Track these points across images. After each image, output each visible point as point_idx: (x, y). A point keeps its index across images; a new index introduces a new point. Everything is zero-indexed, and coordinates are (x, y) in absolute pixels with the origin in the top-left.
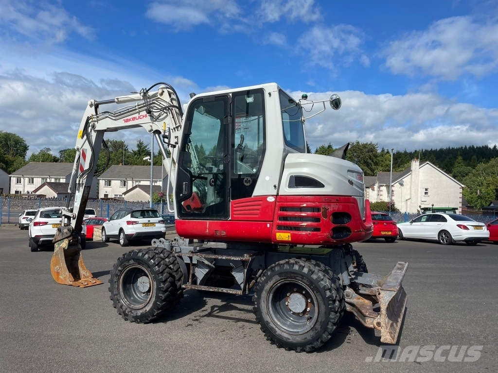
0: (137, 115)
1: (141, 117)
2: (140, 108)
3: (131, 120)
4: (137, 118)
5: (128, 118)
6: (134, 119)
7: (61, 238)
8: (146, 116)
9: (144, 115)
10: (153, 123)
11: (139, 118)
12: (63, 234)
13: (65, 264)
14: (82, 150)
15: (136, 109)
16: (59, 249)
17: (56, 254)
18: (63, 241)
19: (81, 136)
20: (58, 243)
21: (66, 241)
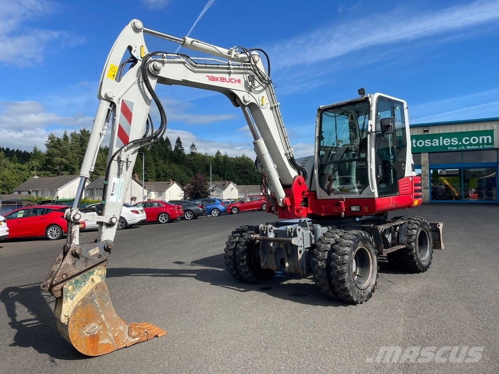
0: (226, 76)
1: (233, 81)
2: (234, 69)
3: (219, 79)
4: (228, 80)
5: (216, 75)
6: (223, 80)
7: (83, 269)
8: (239, 81)
9: (237, 80)
10: (249, 93)
11: (230, 80)
12: (87, 259)
13: (115, 312)
14: (121, 101)
15: (229, 69)
16: (94, 290)
17: (86, 302)
18: (92, 273)
19: (114, 75)
20: (73, 280)
21: (100, 272)
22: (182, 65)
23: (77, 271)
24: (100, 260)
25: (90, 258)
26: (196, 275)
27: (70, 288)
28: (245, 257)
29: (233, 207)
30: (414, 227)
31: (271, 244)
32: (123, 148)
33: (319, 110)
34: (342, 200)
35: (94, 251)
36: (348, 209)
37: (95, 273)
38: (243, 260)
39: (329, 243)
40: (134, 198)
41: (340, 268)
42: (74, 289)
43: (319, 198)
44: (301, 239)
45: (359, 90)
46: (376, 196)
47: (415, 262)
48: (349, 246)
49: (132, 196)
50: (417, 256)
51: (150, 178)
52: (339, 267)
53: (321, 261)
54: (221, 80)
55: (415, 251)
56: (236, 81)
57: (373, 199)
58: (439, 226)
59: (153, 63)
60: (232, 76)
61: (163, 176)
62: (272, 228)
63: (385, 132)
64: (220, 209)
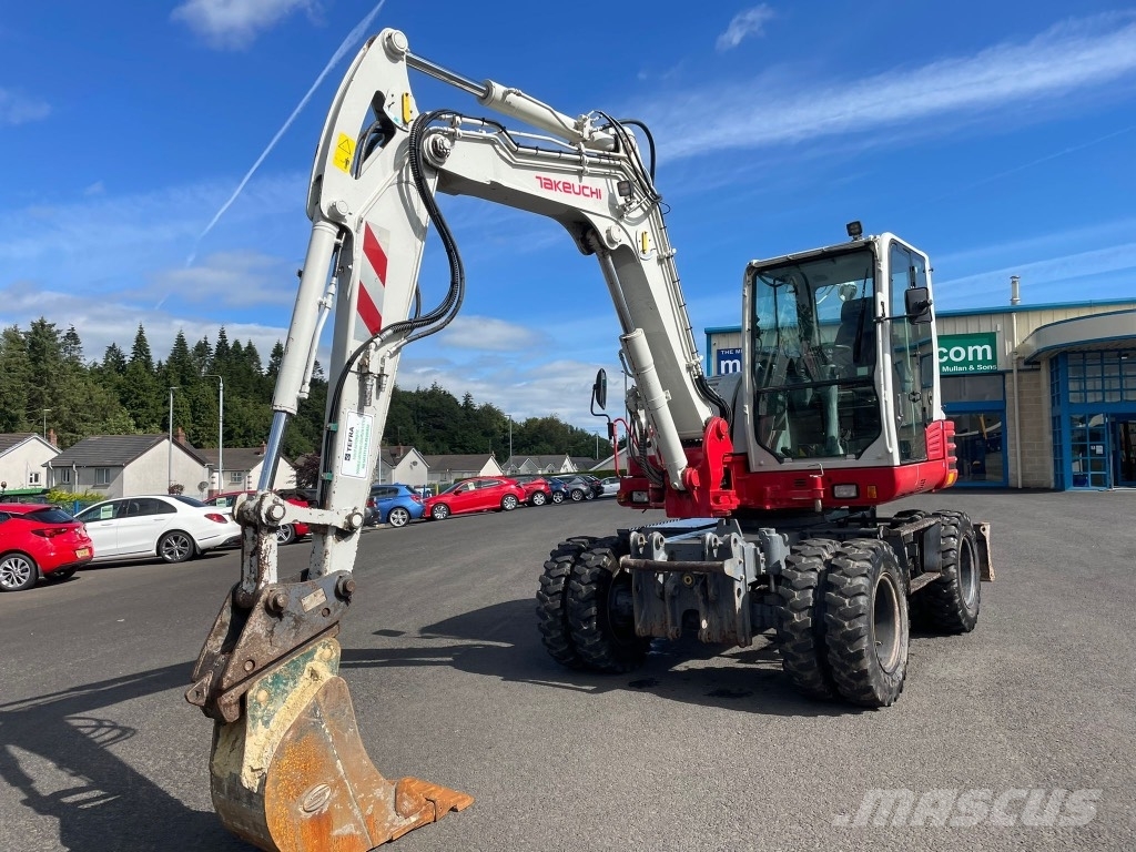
0: (573, 179)
1: (587, 192)
2: (591, 164)
3: (561, 186)
4: (577, 189)
5: (554, 177)
6: (567, 188)
7: (291, 645)
8: (597, 193)
9: (594, 190)
10: (617, 223)
11: (582, 190)
12: (298, 620)
13: (365, 754)
14: (363, 225)
15: (580, 162)
16: (321, 698)
17: (303, 729)
18: (310, 656)
19: (347, 162)
20: (268, 676)
21: (327, 652)
22: (489, 147)
23: (276, 652)
24: (326, 622)
25: (306, 617)
26: (451, 659)
27: (263, 695)
28: (593, 610)
29: (436, 505)
30: (952, 532)
31: (661, 579)
32: (372, 341)
33: (751, 268)
34: (817, 471)
35: (314, 600)
36: (830, 493)
37: (316, 656)
38: (588, 620)
39: (814, 570)
40: (178, 486)
41: (850, 626)
42: (270, 699)
43: (754, 468)
44: (740, 562)
45: (848, 226)
46: (897, 462)
47: (957, 610)
48: (865, 575)
49: (173, 483)
50: (960, 596)
51: (208, 440)
52: (846, 624)
53: (799, 611)
54: (564, 187)
55: (956, 585)
56: (592, 193)
57: (890, 470)
58: (984, 529)
59: (433, 136)
60: (586, 181)
61: (240, 436)
62: (662, 540)
63: (916, 317)
64: (410, 509)
